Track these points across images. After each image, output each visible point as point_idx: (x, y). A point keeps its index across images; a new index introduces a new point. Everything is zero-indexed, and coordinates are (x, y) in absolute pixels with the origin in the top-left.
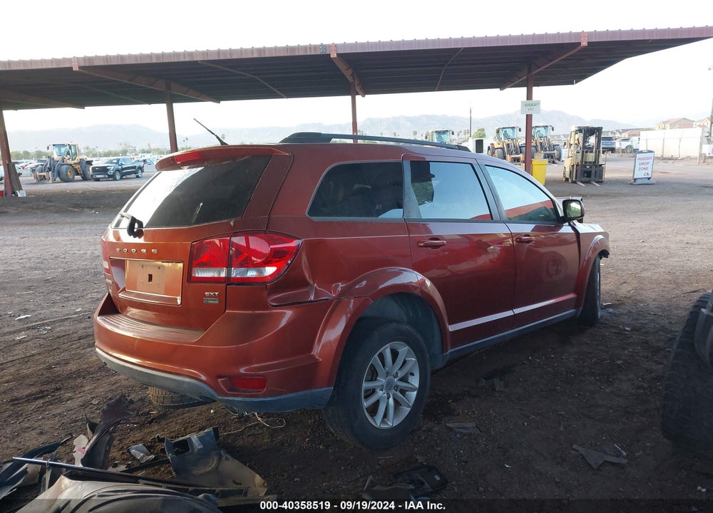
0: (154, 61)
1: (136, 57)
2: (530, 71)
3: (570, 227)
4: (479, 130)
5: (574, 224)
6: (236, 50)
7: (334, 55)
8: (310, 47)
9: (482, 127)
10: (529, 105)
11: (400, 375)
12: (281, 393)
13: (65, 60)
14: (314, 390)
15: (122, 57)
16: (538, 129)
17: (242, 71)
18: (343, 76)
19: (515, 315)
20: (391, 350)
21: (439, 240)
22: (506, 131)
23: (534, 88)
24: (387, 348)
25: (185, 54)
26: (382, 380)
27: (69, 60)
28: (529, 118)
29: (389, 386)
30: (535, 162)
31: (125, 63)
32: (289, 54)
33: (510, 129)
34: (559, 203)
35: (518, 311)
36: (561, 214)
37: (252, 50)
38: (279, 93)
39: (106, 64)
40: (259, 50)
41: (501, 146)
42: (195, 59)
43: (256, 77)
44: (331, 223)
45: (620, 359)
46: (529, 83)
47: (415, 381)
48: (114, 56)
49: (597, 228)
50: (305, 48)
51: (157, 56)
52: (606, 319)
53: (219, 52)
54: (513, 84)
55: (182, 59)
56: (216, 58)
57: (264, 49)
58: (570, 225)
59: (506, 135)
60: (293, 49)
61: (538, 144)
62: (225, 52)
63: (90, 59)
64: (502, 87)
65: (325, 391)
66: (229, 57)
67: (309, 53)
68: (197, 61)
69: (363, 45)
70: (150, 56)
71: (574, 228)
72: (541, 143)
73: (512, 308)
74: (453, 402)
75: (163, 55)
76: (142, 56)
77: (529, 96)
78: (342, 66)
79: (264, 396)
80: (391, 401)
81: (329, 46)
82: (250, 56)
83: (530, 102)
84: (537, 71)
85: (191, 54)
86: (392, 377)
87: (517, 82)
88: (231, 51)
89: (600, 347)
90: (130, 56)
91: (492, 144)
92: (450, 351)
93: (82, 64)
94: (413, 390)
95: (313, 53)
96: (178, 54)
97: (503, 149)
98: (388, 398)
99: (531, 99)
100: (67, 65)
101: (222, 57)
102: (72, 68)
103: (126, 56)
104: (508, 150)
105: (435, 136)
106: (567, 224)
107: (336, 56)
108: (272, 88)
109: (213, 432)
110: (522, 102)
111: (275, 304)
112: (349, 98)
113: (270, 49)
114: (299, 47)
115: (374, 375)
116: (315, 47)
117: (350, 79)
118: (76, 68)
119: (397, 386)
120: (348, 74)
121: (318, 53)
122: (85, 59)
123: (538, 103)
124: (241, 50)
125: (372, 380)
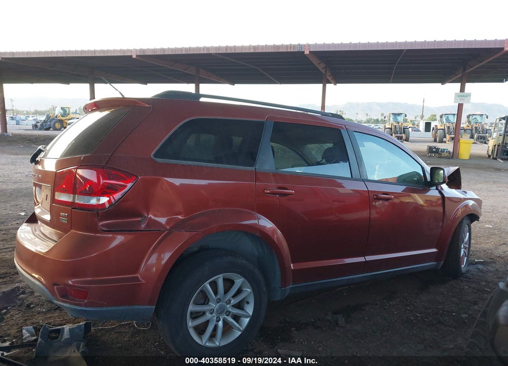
0: (184, 53)
1: (172, 50)
2: (464, 70)
3: (437, 191)
4: (432, 116)
5: (441, 188)
6: (238, 47)
7: (307, 52)
8: (291, 46)
9: (434, 114)
10: (461, 96)
11: (233, 302)
12: (101, 306)
13: (128, 51)
14: (137, 307)
15: (163, 50)
16: (474, 117)
17: (246, 63)
18: (317, 69)
19: (366, 262)
20: (224, 279)
21: (287, 189)
22: (448, 117)
23: (466, 84)
24: (219, 277)
25: (204, 48)
26: (213, 305)
27: (131, 51)
28: (460, 106)
29: (222, 311)
30: (462, 140)
31: (165, 54)
32: (275, 51)
33: (452, 116)
34: (428, 168)
35: (369, 258)
36: (429, 178)
37: (250, 47)
38: (275, 80)
39: (153, 54)
40: (254, 47)
41: (443, 127)
42: (210, 52)
43: (257, 68)
44: (176, 165)
45: (465, 313)
46: (463, 80)
47: (250, 309)
48: (159, 49)
49: (471, 194)
50: (287, 46)
51: (186, 49)
52: (473, 274)
53: (227, 48)
54: (451, 80)
55: (202, 52)
56: (225, 52)
57: (258, 47)
58: (437, 189)
59: (448, 120)
60: (278, 47)
61: (474, 128)
62: (231, 48)
63: (143, 50)
64: (443, 82)
65: (147, 308)
66: (233, 52)
67: (289, 50)
68: (212, 54)
69: (329, 45)
70: (181, 49)
71: (440, 193)
72: (476, 128)
73: (364, 255)
74: (296, 330)
75: (190, 49)
76: (176, 49)
77: (462, 89)
78: (315, 61)
79: (86, 305)
80: (220, 324)
81: (305, 45)
82: (247, 51)
83: (462, 94)
84: (469, 70)
85: (208, 48)
86: (224, 304)
87: (455, 78)
88: (235, 47)
89: (453, 299)
90: (169, 49)
91: (436, 126)
92: (291, 286)
93: (139, 54)
94: (247, 317)
95: (292, 50)
96: (199, 49)
97: (444, 130)
98: (218, 321)
99: (464, 92)
100: (129, 54)
101: (229, 52)
102: (132, 56)
103: (166, 49)
104: (449, 131)
105: (392, 117)
106: (435, 188)
107: (308, 53)
108: (269, 76)
109: (83, 326)
110: (456, 94)
111: (105, 229)
112: (321, 85)
113: (262, 47)
114: (282, 46)
115: (205, 300)
116: (294, 46)
117: (323, 71)
118: (134, 57)
119: (230, 312)
120: (321, 67)
121: (296, 50)
122: (141, 50)
123: (469, 95)
124: (242, 47)
125: (204, 304)
